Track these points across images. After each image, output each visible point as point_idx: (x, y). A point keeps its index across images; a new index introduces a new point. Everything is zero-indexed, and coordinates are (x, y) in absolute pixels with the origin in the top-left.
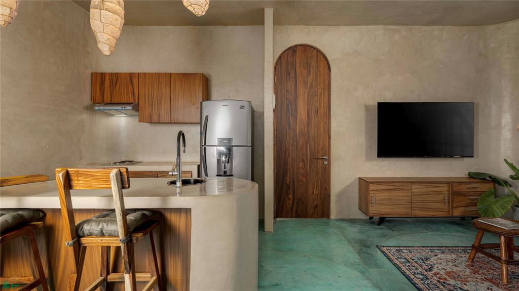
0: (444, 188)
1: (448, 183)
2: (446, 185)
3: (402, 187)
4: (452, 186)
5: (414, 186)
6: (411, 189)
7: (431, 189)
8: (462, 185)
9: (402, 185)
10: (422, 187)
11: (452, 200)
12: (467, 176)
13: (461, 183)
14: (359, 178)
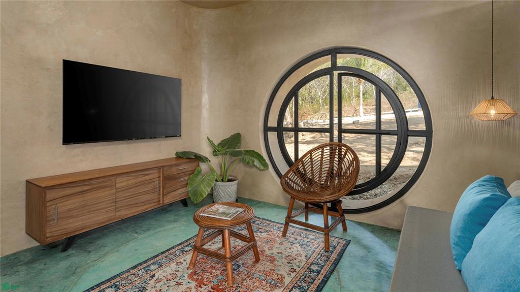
0: (154, 175)
1: (159, 168)
2: (156, 171)
3: (103, 184)
4: (163, 171)
5: (119, 180)
6: (116, 184)
7: (140, 179)
8: (173, 168)
9: (104, 182)
10: (130, 178)
11: (163, 187)
12: (175, 156)
13: (171, 166)
14: (27, 181)
